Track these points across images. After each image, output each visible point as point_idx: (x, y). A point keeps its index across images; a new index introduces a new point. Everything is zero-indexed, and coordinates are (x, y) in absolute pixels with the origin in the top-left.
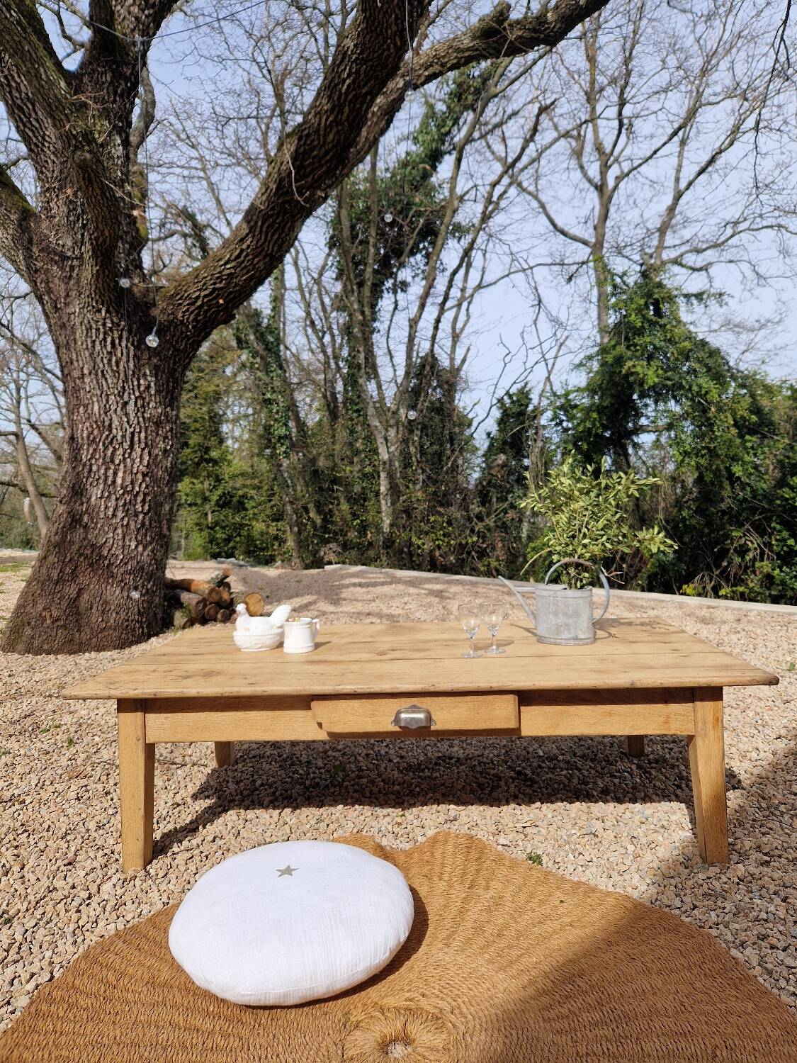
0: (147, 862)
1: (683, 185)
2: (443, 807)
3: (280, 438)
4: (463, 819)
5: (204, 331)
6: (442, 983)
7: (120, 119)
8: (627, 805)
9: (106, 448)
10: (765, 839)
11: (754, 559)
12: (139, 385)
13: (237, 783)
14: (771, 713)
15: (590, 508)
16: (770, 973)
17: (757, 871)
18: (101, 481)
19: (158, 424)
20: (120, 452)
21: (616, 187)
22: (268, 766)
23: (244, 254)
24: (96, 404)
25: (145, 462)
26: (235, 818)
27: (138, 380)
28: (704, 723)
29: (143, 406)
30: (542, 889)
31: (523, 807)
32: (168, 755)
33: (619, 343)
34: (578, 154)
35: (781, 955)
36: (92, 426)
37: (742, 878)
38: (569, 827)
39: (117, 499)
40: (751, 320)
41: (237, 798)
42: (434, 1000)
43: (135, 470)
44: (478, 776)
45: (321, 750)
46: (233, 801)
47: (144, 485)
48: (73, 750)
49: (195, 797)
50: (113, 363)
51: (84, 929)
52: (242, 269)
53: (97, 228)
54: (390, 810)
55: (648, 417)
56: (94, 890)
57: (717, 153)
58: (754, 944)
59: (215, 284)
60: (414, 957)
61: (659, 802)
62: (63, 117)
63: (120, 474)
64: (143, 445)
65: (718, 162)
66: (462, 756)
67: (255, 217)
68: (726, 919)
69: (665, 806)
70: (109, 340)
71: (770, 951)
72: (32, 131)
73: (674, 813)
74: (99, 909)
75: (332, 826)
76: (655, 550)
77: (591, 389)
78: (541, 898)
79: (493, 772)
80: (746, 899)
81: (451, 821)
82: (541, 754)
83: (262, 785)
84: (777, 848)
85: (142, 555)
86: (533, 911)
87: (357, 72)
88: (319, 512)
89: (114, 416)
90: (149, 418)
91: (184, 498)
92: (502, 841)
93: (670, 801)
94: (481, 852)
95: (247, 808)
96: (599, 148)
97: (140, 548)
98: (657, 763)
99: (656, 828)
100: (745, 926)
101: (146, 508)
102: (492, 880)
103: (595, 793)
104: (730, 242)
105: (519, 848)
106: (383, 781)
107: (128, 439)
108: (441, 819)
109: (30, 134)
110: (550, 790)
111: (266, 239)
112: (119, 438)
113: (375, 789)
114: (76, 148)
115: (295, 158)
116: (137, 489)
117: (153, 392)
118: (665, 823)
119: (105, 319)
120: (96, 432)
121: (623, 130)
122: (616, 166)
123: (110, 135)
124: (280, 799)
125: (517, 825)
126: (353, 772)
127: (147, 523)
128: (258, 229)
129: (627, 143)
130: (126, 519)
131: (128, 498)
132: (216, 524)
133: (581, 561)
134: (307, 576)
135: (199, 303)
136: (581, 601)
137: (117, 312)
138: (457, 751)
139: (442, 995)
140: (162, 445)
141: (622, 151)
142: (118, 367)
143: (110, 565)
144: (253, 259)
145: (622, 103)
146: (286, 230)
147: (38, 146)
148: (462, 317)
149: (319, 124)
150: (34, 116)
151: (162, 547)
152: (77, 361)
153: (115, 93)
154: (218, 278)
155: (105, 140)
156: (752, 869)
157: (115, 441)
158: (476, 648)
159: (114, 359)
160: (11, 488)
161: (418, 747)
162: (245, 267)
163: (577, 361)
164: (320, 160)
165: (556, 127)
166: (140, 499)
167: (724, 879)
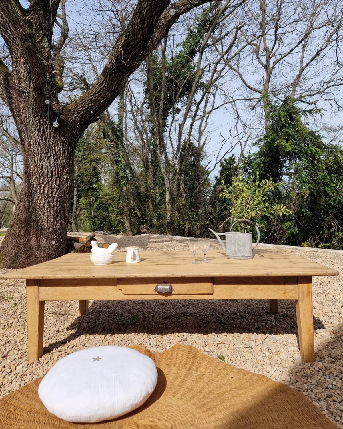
0: (40, 356)
1: (304, 65)
2: (181, 334)
3: (122, 177)
4: (190, 340)
5: (85, 125)
6: (169, 414)
7: (47, 31)
8: (268, 335)
9: (40, 177)
10: (333, 351)
11: (335, 231)
12: (55, 150)
13: (88, 323)
14: (339, 296)
15: (251, 195)
16: (332, 413)
17: (328, 366)
18: (38, 192)
19: (63, 167)
20: (46, 179)
21: (273, 67)
22: (103, 316)
23: (102, 90)
24: (36, 157)
25: (58, 184)
26: (84, 338)
27: (55, 147)
28: (303, 294)
29: (57, 159)
30: (223, 372)
31: (218, 335)
32: (59, 311)
33: (273, 133)
34: (256, 52)
35: (338, 405)
36: (34, 168)
37: (321, 368)
38: (239, 344)
39: (45, 200)
40: (335, 126)
41: (86, 329)
42: (164, 422)
43: (53, 187)
44: (199, 321)
45: (128, 309)
46: (85, 330)
47: (57, 194)
48: (16, 308)
49: (68, 329)
50: (44, 139)
51: (5, 385)
52: (101, 97)
53: (35, 78)
54: (156, 335)
55: (286, 167)
56: (13, 368)
57: (320, 51)
58: (325, 399)
59: (89, 104)
60: (157, 401)
61: (283, 334)
62: (19, 26)
63: (47, 189)
64: (57, 176)
65: (320, 55)
66: (192, 312)
67: (106, 74)
68: (312, 387)
69: (286, 336)
70: (42, 129)
71: (332, 403)
72: (8, 36)
73: (290, 339)
74: (14, 377)
75: (128, 342)
76: (281, 214)
77: (261, 154)
78: (222, 376)
79: (206, 319)
80: (322, 378)
81: (184, 340)
82: (229, 312)
83: (99, 324)
84: (338, 355)
85: (56, 225)
86: (218, 381)
87: (151, 4)
88: (140, 211)
89: (44, 163)
90: (60, 164)
91: (82, 205)
92: (207, 350)
93: (288, 333)
94: (195, 354)
95: (90, 334)
96: (266, 50)
97: (55, 222)
98: (283, 317)
99: (281, 345)
100: (321, 391)
101: (58, 204)
102: (199, 367)
103: (253, 329)
104: (325, 91)
105: (214, 353)
106: (155, 323)
107: (50, 173)
108: (179, 340)
109: (7, 37)
110: (232, 328)
111: (111, 83)
112: (46, 173)
113: (151, 326)
114: (25, 40)
115: (123, 46)
116: (54, 195)
117: (61, 153)
118: (285, 343)
119: (40, 120)
120: (36, 170)
121: (277, 41)
122: (274, 57)
123: (43, 38)
124: (106, 330)
125: (214, 343)
126: (141, 319)
127: (58, 211)
128: (108, 79)
129: (279, 47)
130: (49, 209)
131: (50, 200)
132: (95, 216)
133: (247, 220)
134: (133, 238)
135: (82, 113)
136: (246, 239)
137: (45, 116)
138: (191, 310)
139: (168, 420)
140: (65, 176)
141: (277, 50)
142: (46, 141)
143: (42, 229)
144: (106, 93)
145: (277, 29)
146: (120, 79)
147: (11, 43)
148: (204, 124)
149: (134, 30)
150: (9, 29)
151: (65, 222)
152: (28, 138)
153: (45, 19)
154: (90, 101)
155: (40, 39)
156: (326, 365)
157: (44, 174)
158: (196, 260)
159: (44, 137)
160: (9, 202)
161: (173, 309)
162: (102, 96)
163: (254, 142)
164: (135, 47)
165: (247, 40)
166: (55, 200)
167: (312, 369)
